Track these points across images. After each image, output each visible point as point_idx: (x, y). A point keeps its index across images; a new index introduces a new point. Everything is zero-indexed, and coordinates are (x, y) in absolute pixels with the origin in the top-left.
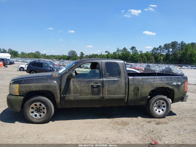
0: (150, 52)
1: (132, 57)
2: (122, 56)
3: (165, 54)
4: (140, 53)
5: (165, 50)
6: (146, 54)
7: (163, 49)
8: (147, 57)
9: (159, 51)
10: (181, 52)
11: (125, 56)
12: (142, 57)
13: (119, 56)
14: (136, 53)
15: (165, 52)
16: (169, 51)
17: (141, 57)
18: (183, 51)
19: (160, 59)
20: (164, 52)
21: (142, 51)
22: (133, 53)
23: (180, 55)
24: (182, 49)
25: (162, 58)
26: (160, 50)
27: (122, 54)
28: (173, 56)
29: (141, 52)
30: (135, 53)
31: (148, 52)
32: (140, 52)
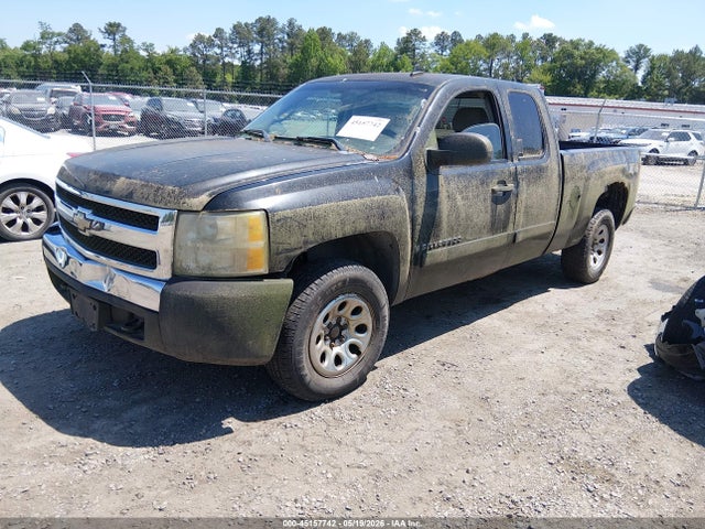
0: (185, 50)
1: (113, 67)
2: (68, 62)
3: (237, 63)
4: (143, 53)
5: (235, 46)
6: (171, 61)
7: (230, 45)
8: (175, 70)
9: (218, 51)
10: (289, 61)
11: (82, 61)
12: (155, 72)
13: (56, 61)
14: (127, 52)
15: (238, 56)
16: (249, 52)
17: (150, 70)
18: (294, 57)
19: (224, 81)
20: (233, 56)
21: (152, 45)
22: (116, 51)
23: (286, 71)
24: (292, 47)
25: (229, 78)
26: (220, 47)
27: (69, 52)
28: (264, 71)
29: (149, 47)
30: (125, 51)
31: (177, 50)
32: (146, 50)
